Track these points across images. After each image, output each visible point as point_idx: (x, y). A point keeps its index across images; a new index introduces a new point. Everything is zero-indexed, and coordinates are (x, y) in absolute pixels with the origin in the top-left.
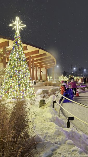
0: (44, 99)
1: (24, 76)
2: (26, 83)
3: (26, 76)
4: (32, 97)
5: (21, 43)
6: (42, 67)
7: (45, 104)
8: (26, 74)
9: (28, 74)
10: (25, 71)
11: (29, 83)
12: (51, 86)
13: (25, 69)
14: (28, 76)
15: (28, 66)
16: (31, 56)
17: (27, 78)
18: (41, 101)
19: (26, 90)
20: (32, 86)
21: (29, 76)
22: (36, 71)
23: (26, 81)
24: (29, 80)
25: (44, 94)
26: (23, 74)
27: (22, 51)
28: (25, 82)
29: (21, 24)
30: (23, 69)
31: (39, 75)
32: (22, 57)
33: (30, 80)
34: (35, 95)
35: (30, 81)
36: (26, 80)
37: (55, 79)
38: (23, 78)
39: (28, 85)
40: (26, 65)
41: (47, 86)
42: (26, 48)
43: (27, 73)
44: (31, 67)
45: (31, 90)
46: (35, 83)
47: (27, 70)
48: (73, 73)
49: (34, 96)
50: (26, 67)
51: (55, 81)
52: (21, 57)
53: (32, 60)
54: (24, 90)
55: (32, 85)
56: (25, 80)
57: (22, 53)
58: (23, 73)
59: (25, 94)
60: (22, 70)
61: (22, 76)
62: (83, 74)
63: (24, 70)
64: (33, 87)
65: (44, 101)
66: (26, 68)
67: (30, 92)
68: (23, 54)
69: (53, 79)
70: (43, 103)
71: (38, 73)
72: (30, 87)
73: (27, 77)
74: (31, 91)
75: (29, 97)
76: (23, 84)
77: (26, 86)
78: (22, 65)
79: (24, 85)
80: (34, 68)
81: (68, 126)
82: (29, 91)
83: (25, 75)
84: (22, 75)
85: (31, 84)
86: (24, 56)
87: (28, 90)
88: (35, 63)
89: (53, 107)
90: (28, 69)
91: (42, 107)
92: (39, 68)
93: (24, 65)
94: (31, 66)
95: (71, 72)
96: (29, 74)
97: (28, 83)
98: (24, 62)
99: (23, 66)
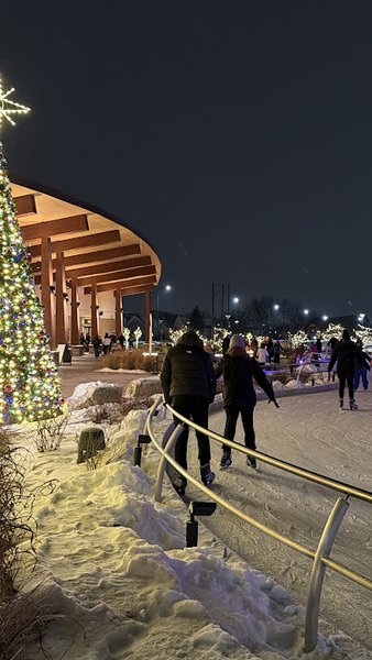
0: (99, 426)
1: (14, 327)
2: (25, 359)
3: (22, 327)
4: (46, 417)
5: (7, 180)
6: (100, 289)
7: (103, 446)
8: (26, 317)
9: (34, 316)
10: (20, 304)
11: (39, 355)
12: (138, 371)
13: (20, 297)
14: (33, 325)
15: (38, 280)
16: (54, 239)
17: (29, 334)
18: (85, 435)
19: (21, 385)
20: (48, 370)
21: (37, 328)
22: (75, 305)
23: (26, 347)
24: (37, 341)
25: (101, 404)
26: (10, 319)
27: (10, 218)
28: (17, 353)
29: (6, 101)
30: (11, 296)
31: (86, 321)
32: (8, 241)
33: (40, 346)
34: (64, 408)
35: (43, 349)
36: (25, 344)
37: (154, 339)
38: (12, 334)
39: (33, 365)
40: (24, 278)
41: (121, 370)
42: (27, 205)
43: (28, 311)
44: (52, 288)
45: (45, 386)
46: (67, 357)
47: (31, 302)
48: (228, 317)
49: (60, 413)
50: (27, 285)
51: (155, 350)
52: (5, 243)
53: (54, 256)
54: (14, 386)
55: (52, 365)
56: (20, 341)
57: (11, 225)
58: (11, 311)
59: (16, 405)
60: (7, 301)
61: (7, 328)
62: (269, 322)
63: (17, 301)
64: (56, 374)
65: (98, 434)
66: (25, 291)
67: (40, 395)
68: (12, 228)
69: (148, 342)
70: (92, 445)
71: (84, 314)
72: (41, 374)
73: (28, 328)
74: (44, 393)
75: (36, 420)
76: (8, 362)
77: (23, 371)
78: (7, 278)
79: (12, 364)
80: (65, 291)
81: (192, 540)
82: (38, 392)
83: (18, 322)
84: (7, 323)
85: (46, 363)
86: (17, 238)
87: (33, 387)
88: (67, 268)
89: (138, 461)
90: (33, 296)
91: (90, 460)
92: (87, 291)
93: (18, 280)
94: (51, 284)
95: (223, 314)
96: (39, 316)
97: (33, 358)
98: (16, 266)
99: (11, 283)
